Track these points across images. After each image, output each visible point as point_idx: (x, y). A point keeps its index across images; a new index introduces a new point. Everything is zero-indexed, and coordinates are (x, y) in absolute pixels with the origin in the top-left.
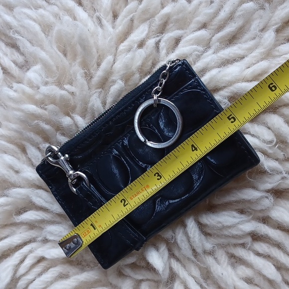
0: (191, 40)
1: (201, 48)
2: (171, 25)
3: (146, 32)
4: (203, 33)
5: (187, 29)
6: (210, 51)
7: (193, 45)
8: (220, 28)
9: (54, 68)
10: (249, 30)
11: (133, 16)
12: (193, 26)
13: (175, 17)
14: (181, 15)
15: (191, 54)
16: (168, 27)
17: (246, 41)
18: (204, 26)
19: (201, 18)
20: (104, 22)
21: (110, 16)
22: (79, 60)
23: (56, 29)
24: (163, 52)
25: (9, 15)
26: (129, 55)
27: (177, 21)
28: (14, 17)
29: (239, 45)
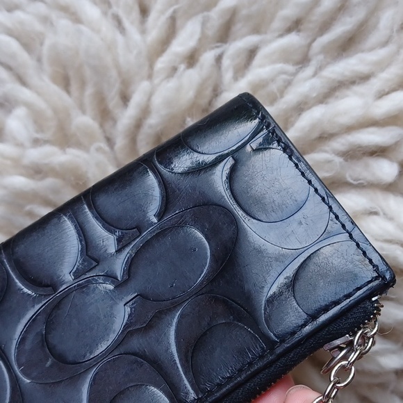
3: (197, 36)
5: (266, 33)
8: (325, 27)
9: (49, 113)
10: (375, 27)
11: (175, 12)
17: (372, 49)
20: (127, 24)
21: (136, 13)
22: (89, 91)
23: (48, 43)
24: (228, 76)
26: (172, 84)
29: (360, 55)
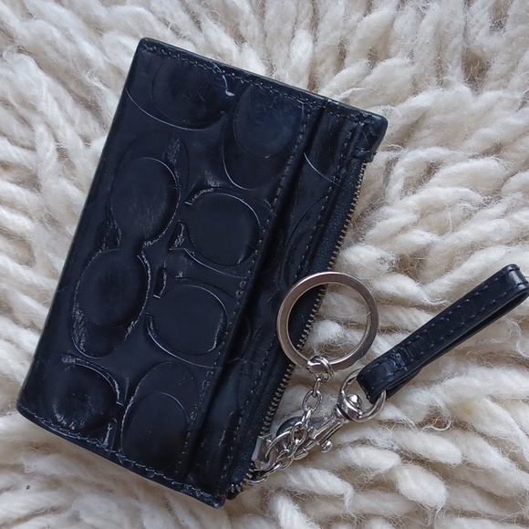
0: (460, 174)
1: (478, 198)
2: (425, 132)
4: (490, 164)
6: (498, 209)
7: (461, 185)
12: (473, 143)
13: (437, 118)
14: (451, 117)
15: (451, 206)
16: (417, 135)
18: (496, 150)
19: (492, 132)
25: (92, 42)
27: (441, 126)
28: (102, 49)
